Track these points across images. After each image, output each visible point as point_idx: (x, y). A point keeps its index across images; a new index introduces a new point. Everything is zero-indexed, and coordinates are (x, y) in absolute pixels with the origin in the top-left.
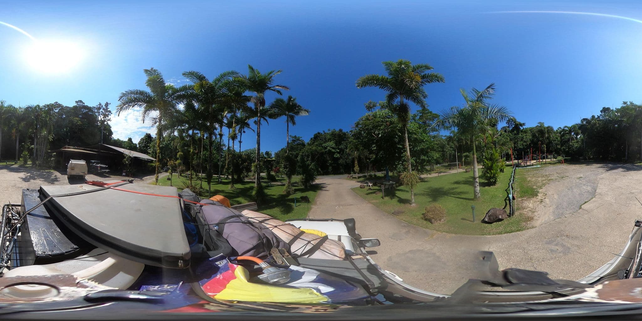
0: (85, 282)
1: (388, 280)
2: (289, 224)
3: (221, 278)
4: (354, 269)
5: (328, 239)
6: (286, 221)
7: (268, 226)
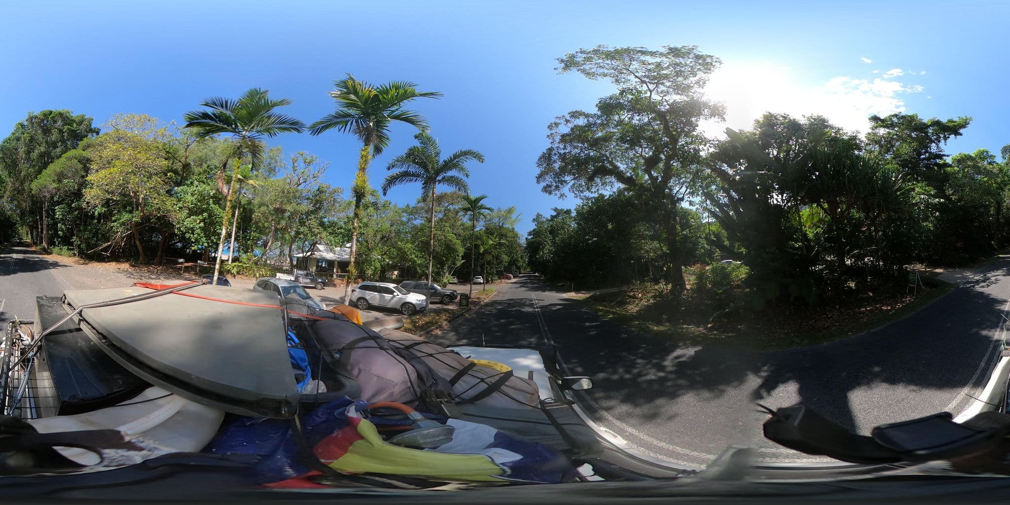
0: (139, 441)
1: (604, 442)
2: (452, 351)
3: (340, 436)
4: (548, 424)
5: (513, 375)
6: (447, 347)
7: (419, 354)
